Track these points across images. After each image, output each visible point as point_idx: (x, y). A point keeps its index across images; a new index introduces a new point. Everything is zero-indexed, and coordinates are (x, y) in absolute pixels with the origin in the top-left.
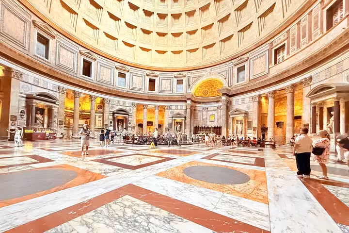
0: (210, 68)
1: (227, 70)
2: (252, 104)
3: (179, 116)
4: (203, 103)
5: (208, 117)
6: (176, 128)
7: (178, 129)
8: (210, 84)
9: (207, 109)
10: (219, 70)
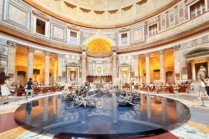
0: (100, 30)
1: (114, 34)
2: (133, 60)
3: (74, 65)
4: (92, 57)
5: (96, 69)
6: (71, 77)
7: (72, 77)
8: (99, 43)
9: (95, 62)
10: (108, 33)
